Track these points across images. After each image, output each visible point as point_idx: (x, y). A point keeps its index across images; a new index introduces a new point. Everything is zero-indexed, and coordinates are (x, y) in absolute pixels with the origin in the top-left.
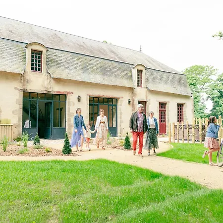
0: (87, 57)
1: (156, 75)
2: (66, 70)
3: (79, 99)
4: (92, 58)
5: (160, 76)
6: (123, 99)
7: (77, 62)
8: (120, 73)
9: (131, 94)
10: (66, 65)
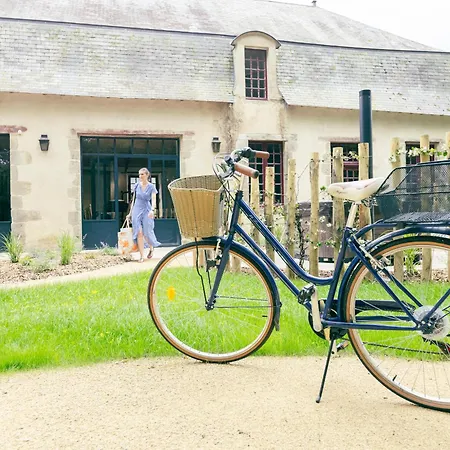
0: (83, 30)
1: (328, 59)
2: (10, 69)
3: (44, 143)
4: (96, 30)
5: (341, 62)
6: (193, 138)
7: (48, 45)
8: (191, 65)
9: (221, 122)
10: (12, 55)
